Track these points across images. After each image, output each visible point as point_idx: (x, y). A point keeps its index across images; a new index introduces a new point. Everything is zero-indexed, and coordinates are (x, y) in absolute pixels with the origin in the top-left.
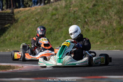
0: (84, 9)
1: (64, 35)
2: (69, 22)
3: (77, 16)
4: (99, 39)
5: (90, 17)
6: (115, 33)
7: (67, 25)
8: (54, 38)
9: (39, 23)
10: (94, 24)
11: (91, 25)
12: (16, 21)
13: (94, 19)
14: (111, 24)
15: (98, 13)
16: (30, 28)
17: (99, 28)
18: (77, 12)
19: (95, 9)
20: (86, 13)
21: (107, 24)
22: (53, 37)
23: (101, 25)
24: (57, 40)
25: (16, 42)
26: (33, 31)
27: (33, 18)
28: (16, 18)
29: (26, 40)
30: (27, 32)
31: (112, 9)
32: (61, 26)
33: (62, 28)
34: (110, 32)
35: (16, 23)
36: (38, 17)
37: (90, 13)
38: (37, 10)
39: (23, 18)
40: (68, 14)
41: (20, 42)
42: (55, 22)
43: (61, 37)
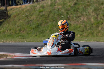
0: (67, 6)
1: (49, 28)
2: (54, 18)
3: (61, 12)
4: (79, 32)
5: (72, 14)
6: (93, 27)
7: (52, 20)
8: (42, 32)
9: (29, 19)
10: (75, 20)
11: (73, 20)
12: (9, 17)
13: (75, 16)
14: (89, 20)
15: (79, 10)
16: (21, 23)
17: (79, 23)
18: (60, 9)
19: (76, 7)
20: (68, 10)
21: (86, 19)
22: (40, 31)
23: (81, 20)
24: (44, 33)
25: (9, 34)
26: (23, 25)
27: (23, 14)
28: (9, 14)
29: (17, 33)
30: (18, 26)
31: (90, 7)
32: (47, 21)
33: (48, 23)
34: (88, 27)
35: (9, 18)
36: (27, 13)
37: (72, 11)
38: (27, 8)
39: (15, 14)
40: (53, 11)
41: (12, 34)
42: (42, 18)
43: (47, 30)
